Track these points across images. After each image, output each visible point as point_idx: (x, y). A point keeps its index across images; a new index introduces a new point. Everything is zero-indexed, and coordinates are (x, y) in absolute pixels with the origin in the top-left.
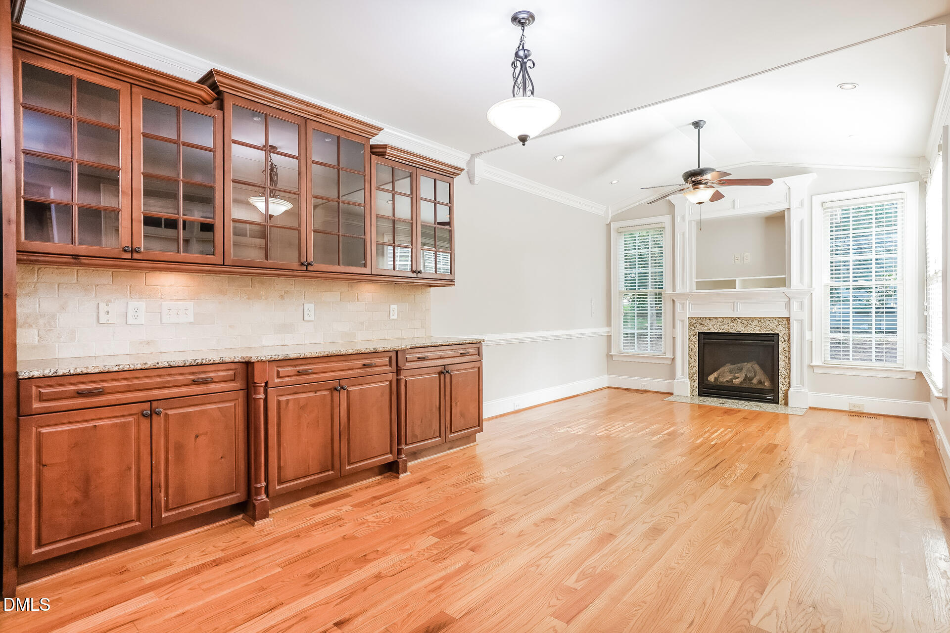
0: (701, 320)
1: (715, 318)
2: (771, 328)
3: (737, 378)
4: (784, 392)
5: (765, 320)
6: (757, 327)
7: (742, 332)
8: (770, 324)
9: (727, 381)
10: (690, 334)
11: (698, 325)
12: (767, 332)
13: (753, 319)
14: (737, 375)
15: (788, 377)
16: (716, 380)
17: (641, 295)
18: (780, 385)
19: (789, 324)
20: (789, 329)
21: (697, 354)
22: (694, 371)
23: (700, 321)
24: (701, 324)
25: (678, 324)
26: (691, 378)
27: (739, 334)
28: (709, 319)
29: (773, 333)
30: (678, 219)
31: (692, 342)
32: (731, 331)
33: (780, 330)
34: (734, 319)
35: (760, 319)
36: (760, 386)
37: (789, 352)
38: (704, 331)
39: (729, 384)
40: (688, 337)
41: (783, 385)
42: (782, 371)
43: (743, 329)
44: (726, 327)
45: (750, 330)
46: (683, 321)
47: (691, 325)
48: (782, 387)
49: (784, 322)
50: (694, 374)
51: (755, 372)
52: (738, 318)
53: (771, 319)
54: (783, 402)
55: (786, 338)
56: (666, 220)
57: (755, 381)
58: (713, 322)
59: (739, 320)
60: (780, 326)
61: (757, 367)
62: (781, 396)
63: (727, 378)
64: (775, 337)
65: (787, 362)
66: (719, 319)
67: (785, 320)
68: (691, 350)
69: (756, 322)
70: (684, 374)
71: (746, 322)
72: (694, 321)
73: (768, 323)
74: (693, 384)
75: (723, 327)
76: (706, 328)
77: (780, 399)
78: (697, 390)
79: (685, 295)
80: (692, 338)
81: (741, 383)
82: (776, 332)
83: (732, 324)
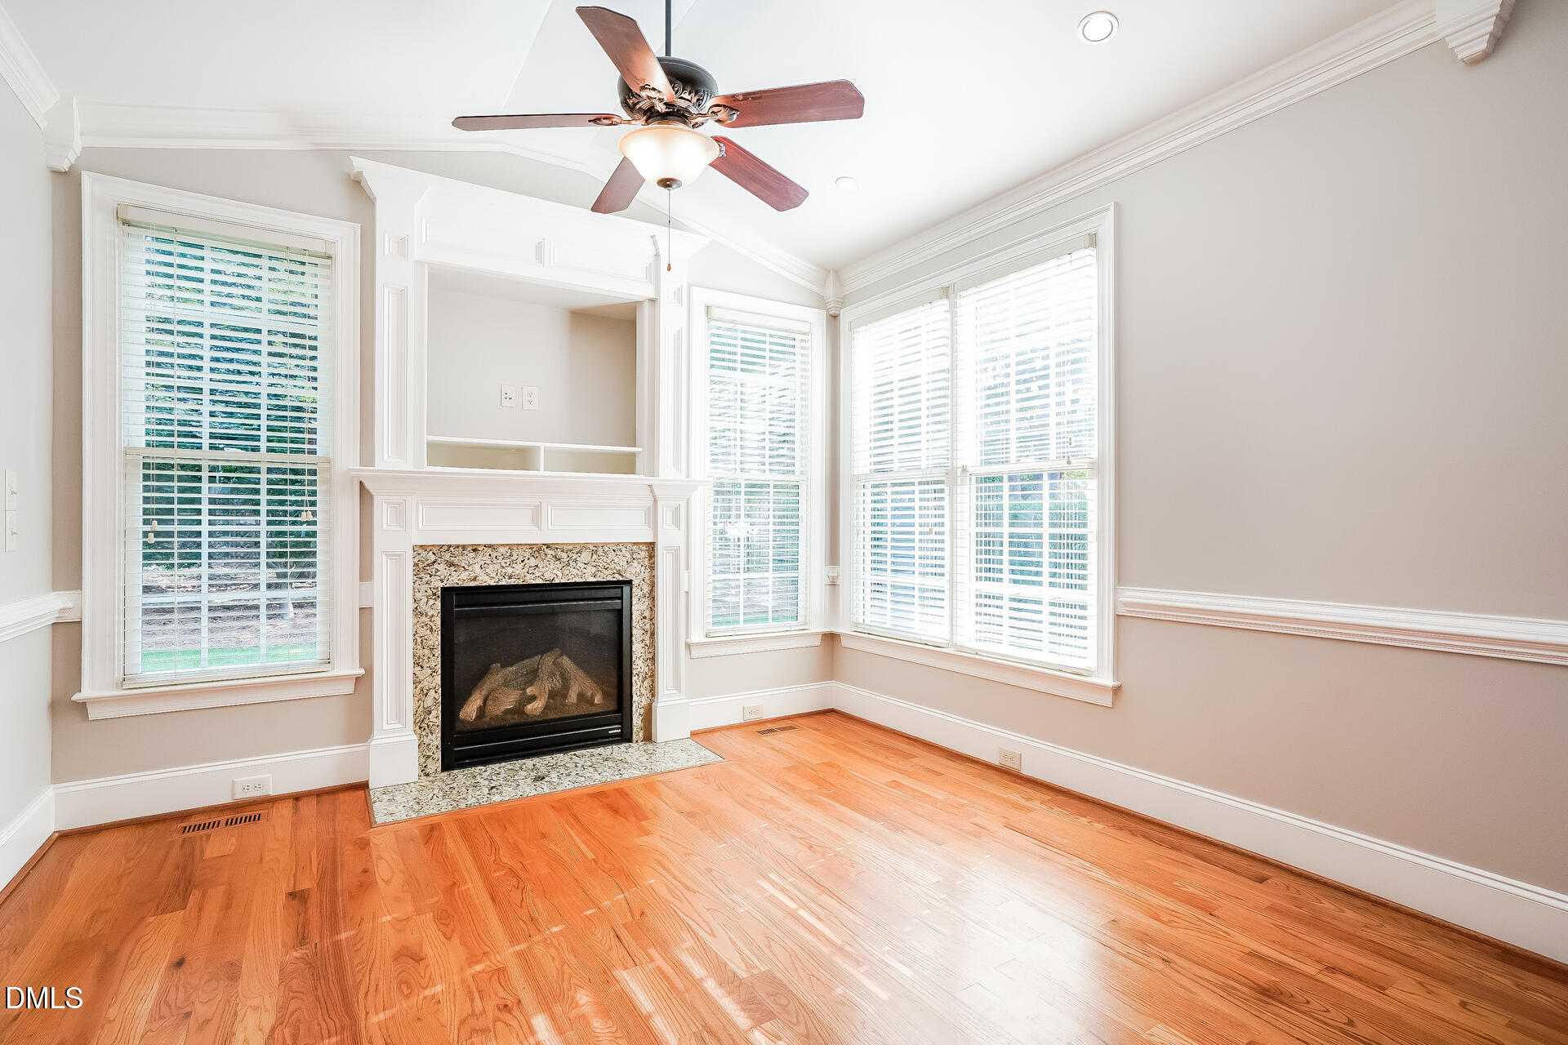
0: (450, 553)
1: (490, 546)
2: (618, 568)
3: (533, 698)
4: (642, 711)
5: (606, 549)
6: (589, 567)
7: (557, 581)
8: (616, 559)
9: (507, 711)
10: (418, 595)
11: (441, 567)
12: (610, 578)
13: (581, 548)
14: (529, 691)
15: (650, 677)
16: (482, 711)
17: (236, 470)
18: (635, 698)
19: (652, 556)
20: (652, 567)
21: (438, 652)
22: (429, 702)
23: (447, 556)
24: (451, 564)
25: (382, 566)
26: (421, 725)
27: (551, 587)
28: (475, 550)
29: (621, 579)
30: (385, 245)
31: (424, 619)
32: (530, 580)
33: (635, 572)
34: (537, 550)
35: (595, 549)
36: (585, 709)
37: (651, 620)
38: (461, 584)
39: (517, 719)
40: (410, 606)
41: (641, 695)
42: (639, 666)
43: (560, 575)
44: (518, 569)
45: (574, 575)
46: (397, 557)
47: (420, 569)
48: (639, 701)
49: (643, 554)
50: (430, 712)
51: (563, 676)
52: (548, 546)
53: (617, 547)
54: (641, 734)
55: (646, 589)
56: (342, 236)
57: (573, 698)
58: (481, 559)
59: (549, 552)
60: (635, 564)
61: (566, 662)
62: (637, 721)
63: (507, 701)
64: (626, 589)
65: (648, 642)
66: (502, 550)
67: (644, 548)
68: (420, 641)
69: (586, 556)
70: (399, 718)
71: (564, 555)
72: (428, 557)
73: (612, 555)
74: (426, 741)
75: (510, 570)
76: (464, 575)
77: (635, 729)
78: (439, 755)
79: (402, 481)
80: (423, 607)
81: (547, 707)
82: (628, 577)
83: (533, 562)
